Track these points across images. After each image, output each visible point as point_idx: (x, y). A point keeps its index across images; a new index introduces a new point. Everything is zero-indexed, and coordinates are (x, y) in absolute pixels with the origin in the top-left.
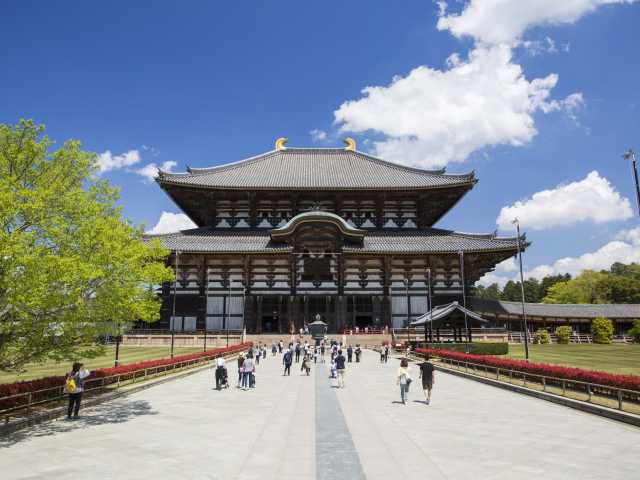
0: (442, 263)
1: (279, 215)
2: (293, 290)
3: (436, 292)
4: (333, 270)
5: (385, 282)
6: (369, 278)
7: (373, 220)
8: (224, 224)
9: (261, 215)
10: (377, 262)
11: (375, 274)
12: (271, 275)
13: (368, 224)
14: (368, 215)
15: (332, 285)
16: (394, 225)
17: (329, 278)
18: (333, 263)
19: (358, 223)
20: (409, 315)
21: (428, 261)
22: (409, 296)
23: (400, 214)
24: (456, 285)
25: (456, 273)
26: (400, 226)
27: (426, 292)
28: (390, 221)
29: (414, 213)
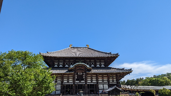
0: (111, 76)
1: (70, 64)
2: (74, 83)
3: (110, 83)
4: (84, 78)
5: (97, 80)
6: (93, 80)
7: (94, 65)
8: (56, 66)
9: (66, 64)
10: (95, 76)
11: (95, 78)
12: (68, 79)
13: (93, 66)
14: (92, 64)
15: (84, 81)
16: (99, 66)
17: (83, 80)
18: (84, 76)
19: (90, 66)
20: (103, 89)
21: (108, 75)
22: (103, 84)
23: (100, 63)
24: (115, 81)
25: (115, 78)
26: (100, 66)
27: (108, 83)
28: (98, 65)
29: (104, 63)
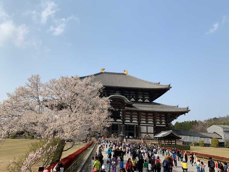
0: (159, 115)
1: (103, 95)
3: (156, 125)
4: (121, 115)
5: (139, 121)
6: (133, 119)
10: (136, 113)
11: (135, 117)
13: (133, 100)
14: (133, 97)
15: (120, 120)
17: (119, 118)
18: (121, 113)
19: (129, 99)
20: (147, 133)
21: (154, 114)
22: (147, 126)
23: (143, 97)
24: (163, 123)
25: (164, 119)
26: (144, 101)
27: (153, 125)
28: (140, 99)
29: (149, 97)
